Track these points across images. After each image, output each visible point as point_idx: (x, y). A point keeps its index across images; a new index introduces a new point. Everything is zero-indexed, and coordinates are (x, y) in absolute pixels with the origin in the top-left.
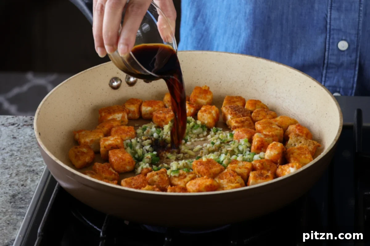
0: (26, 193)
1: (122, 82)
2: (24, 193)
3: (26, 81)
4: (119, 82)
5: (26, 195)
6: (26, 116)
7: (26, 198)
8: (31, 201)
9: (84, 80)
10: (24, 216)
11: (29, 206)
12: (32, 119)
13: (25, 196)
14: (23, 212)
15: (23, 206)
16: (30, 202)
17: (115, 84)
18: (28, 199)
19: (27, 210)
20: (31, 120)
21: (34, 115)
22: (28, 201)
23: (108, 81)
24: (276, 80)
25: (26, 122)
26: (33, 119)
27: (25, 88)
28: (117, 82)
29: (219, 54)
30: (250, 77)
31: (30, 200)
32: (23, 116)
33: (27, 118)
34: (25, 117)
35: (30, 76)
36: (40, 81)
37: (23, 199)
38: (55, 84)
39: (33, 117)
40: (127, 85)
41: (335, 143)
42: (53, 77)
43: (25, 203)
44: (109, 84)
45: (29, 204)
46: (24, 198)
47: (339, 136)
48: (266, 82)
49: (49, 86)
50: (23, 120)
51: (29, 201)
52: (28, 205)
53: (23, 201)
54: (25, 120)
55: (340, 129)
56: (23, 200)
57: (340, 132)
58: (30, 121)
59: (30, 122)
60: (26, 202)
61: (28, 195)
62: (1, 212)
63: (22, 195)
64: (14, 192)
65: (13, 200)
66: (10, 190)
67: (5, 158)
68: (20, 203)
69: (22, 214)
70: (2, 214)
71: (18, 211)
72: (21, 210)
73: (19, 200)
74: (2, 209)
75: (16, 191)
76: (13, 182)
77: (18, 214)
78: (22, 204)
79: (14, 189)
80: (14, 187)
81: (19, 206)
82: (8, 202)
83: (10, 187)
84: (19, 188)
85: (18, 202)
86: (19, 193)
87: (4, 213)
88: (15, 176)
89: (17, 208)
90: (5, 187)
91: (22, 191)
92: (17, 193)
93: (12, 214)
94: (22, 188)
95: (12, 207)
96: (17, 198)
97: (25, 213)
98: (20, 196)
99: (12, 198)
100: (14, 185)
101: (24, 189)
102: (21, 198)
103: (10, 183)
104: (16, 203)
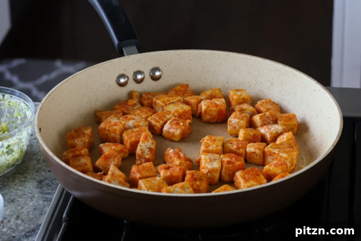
0: (52, 179)
1: (129, 79)
2: (51, 179)
4: (126, 79)
5: (53, 181)
7: (52, 184)
8: (57, 187)
9: (90, 76)
10: (51, 202)
11: (55, 192)
13: (51, 182)
14: (50, 198)
15: (50, 191)
16: (56, 189)
17: (122, 80)
18: (55, 185)
19: (54, 195)
22: (54, 186)
23: (115, 78)
24: (282, 82)
28: (124, 78)
29: (227, 55)
30: (256, 78)
31: (56, 185)
37: (50, 185)
40: (134, 82)
41: (332, 148)
43: (52, 188)
44: (116, 81)
46: (50, 184)
47: (337, 141)
48: (272, 84)
51: (56, 187)
52: (54, 191)
53: (49, 187)
55: (339, 134)
56: (49, 186)
57: (339, 137)
60: (53, 188)
61: (55, 181)
62: (27, 198)
63: (49, 181)
64: (41, 178)
65: (40, 186)
66: (37, 175)
67: (33, 144)
68: (47, 189)
69: (48, 199)
70: (29, 200)
71: (45, 197)
72: (48, 196)
73: (46, 186)
74: (29, 194)
75: (43, 177)
76: (40, 168)
77: (44, 199)
78: (49, 190)
79: (41, 174)
80: (41, 173)
81: (46, 192)
82: (35, 187)
83: (38, 173)
84: (46, 174)
85: (44, 188)
86: (46, 179)
87: (31, 198)
88: (43, 162)
89: (43, 194)
90: (32, 172)
91: (49, 177)
92: (44, 179)
93: (38, 200)
94: (49, 173)
95: (38, 192)
96: (43, 183)
97: (52, 199)
98: (47, 182)
99: (39, 183)
100: (41, 171)
101: (50, 174)
102: (48, 184)
103: (37, 169)
104: (43, 189)
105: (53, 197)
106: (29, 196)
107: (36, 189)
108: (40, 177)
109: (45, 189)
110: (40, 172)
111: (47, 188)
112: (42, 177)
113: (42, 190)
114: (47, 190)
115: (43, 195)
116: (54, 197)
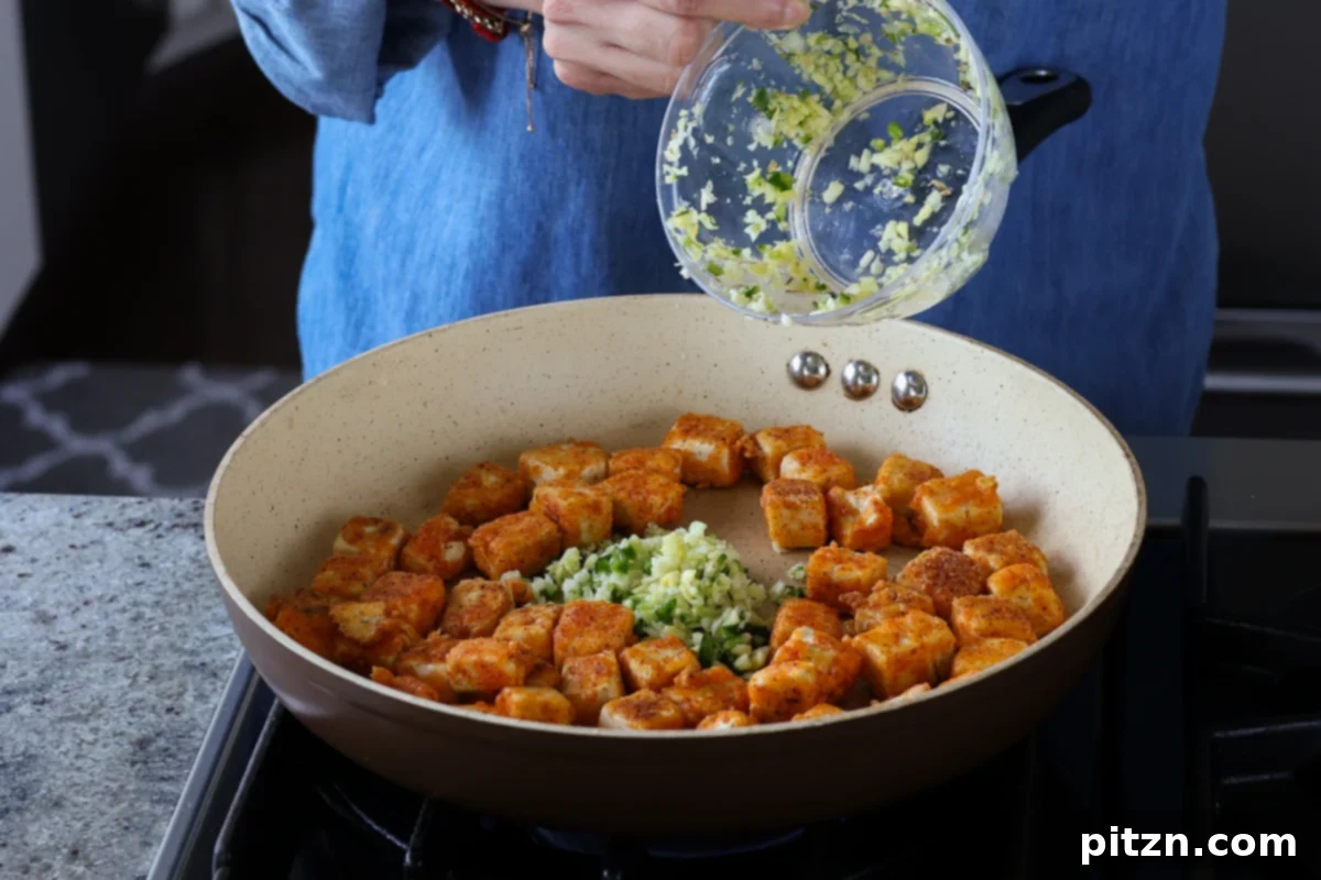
0: (180, 733)
2: (175, 734)
3: (181, 391)
5: (182, 740)
6: (181, 500)
7: (179, 749)
8: (195, 758)
10: (175, 805)
11: (188, 774)
12: (198, 509)
13: (176, 743)
14: (172, 793)
15: (172, 773)
16: (193, 763)
18: (187, 752)
19: (184, 785)
20: (196, 509)
21: (204, 495)
22: (185, 757)
25: (180, 515)
26: (203, 507)
27: (176, 412)
31: (191, 754)
32: (173, 498)
33: (184, 505)
34: (176, 501)
35: (191, 375)
36: (224, 391)
37: (171, 752)
38: (267, 398)
39: (202, 501)
42: (261, 379)
43: (178, 764)
45: (190, 768)
46: (174, 749)
49: (251, 407)
50: (173, 509)
51: (190, 758)
52: (186, 771)
53: (169, 760)
54: (176, 512)
56: (170, 756)
58: (191, 514)
59: (193, 517)
60: (181, 761)
61: (186, 740)
62: (103, 793)
63: (167, 740)
64: (143, 732)
65: (141, 756)
66: (130, 724)
67: (118, 627)
68: (162, 764)
69: (169, 797)
70: (108, 799)
71: (156, 789)
72: (167, 787)
73: (160, 755)
74: (107, 783)
75: (150, 729)
76: (141, 701)
77: (155, 798)
78: (168, 768)
79: (144, 721)
80: (143, 717)
81: (160, 773)
82: (127, 760)
83: (133, 716)
84: (159, 719)
85: (154, 762)
86: (158, 735)
87: (115, 795)
88: (148, 682)
89: (152, 781)
90: (116, 715)
91: (167, 729)
92: (153, 735)
93: (137, 799)
94: (167, 718)
95: (137, 776)
96: (152, 748)
97: (178, 797)
98: (162, 743)
99: (137, 748)
100: (142, 709)
101: (173, 721)
102: (166, 750)
103: (130, 704)
104: (150, 765)
105: (181, 791)
106: (107, 787)
107: (128, 764)
108: (140, 730)
109: (157, 766)
110: (140, 712)
111: (164, 761)
112: (146, 730)
113: (149, 769)
114: (162, 767)
115: (151, 784)
116: (185, 789)
